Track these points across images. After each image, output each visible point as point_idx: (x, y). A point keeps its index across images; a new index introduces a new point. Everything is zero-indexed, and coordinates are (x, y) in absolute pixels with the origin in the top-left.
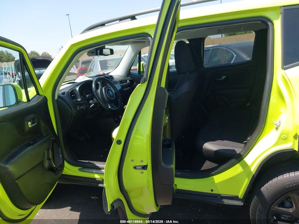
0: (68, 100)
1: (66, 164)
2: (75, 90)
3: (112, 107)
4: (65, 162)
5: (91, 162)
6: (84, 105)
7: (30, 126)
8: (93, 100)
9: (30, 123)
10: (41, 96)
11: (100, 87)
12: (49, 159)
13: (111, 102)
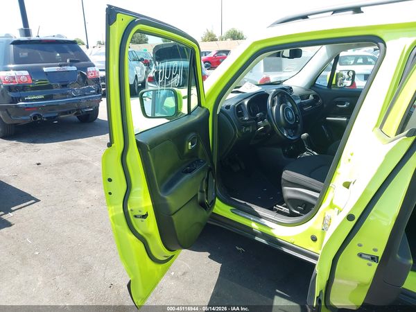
0: (233, 117)
1: (218, 201)
2: (243, 104)
3: (288, 134)
4: (217, 199)
5: (247, 203)
6: (251, 127)
7: (190, 148)
8: (263, 120)
9: (190, 144)
10: (203, 107)
11: (276, 104)
12: (202, 191)
13: (287, 127)
